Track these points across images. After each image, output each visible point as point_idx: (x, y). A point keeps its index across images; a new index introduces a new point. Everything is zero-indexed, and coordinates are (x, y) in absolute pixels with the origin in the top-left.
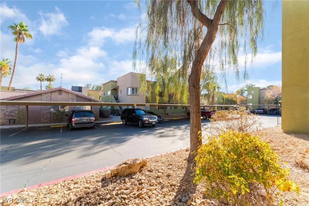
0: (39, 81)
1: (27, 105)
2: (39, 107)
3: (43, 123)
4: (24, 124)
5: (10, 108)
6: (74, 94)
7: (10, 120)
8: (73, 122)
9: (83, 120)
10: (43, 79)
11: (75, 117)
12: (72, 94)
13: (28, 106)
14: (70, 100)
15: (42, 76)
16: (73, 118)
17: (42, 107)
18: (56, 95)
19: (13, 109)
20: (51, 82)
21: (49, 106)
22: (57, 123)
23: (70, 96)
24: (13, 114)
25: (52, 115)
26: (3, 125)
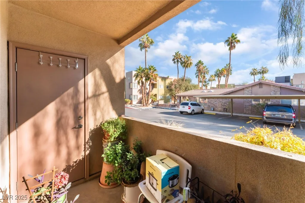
0: (252, 75)
2: (242, 100)
3: (245, 114)
4: (230, 112)
5: (224, 101)
6: (277, 86)
7: (224, 109)
8: (265, 116)
9: (276, 116)
10: (256, 73)
11: (266, 111)
12: (274, 86)
13: (233, 99)
14: (271, 93)
15: (255, 70)
17: (245, 100)
19: (226, 101)
21: (250, 100)
22: (257, 115)
23: (272, 88)
24: (226, 104)
25: (253, 108)
26: (220, 111)
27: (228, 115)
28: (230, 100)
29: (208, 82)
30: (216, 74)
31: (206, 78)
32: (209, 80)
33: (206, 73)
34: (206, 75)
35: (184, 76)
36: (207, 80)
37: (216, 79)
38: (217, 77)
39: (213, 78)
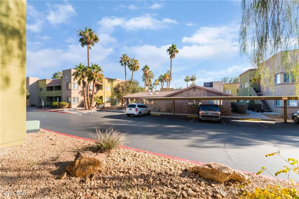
0: (186, 82)
1: (174, 99)
2: (181, 101)
3: (184, 113)
4: (172, 113)
5: (168, 102)
6: (205, 90)
7: (167, 109)
8: (200, 115)
9: (208, 114)
10: (188, 80)
11: (202, 110)
12: (203, 89)
13: (175, 101)
14: (202, 95)
15: (188, 78)
16: (200, 111)
17: (183, 101)
18: (191, 91)
19: (169, 102)
20: (194, 82)
21: (187, 101)
22: (193, 114)
23: (202, 91)
24: (169, 105)
25: (189, 108)
26: (164, 112)
27: (171, 115)
28: (172, 101)
29: (153, 86)
30: (160, 79)
31: (151, 81)
32: (154, 84)
33: (152, 77)
34: (151, 79)
35: (132, 79)
36: (152, 84)
37: (160, 83)
38: (160, 81)
39: (157, 82)
